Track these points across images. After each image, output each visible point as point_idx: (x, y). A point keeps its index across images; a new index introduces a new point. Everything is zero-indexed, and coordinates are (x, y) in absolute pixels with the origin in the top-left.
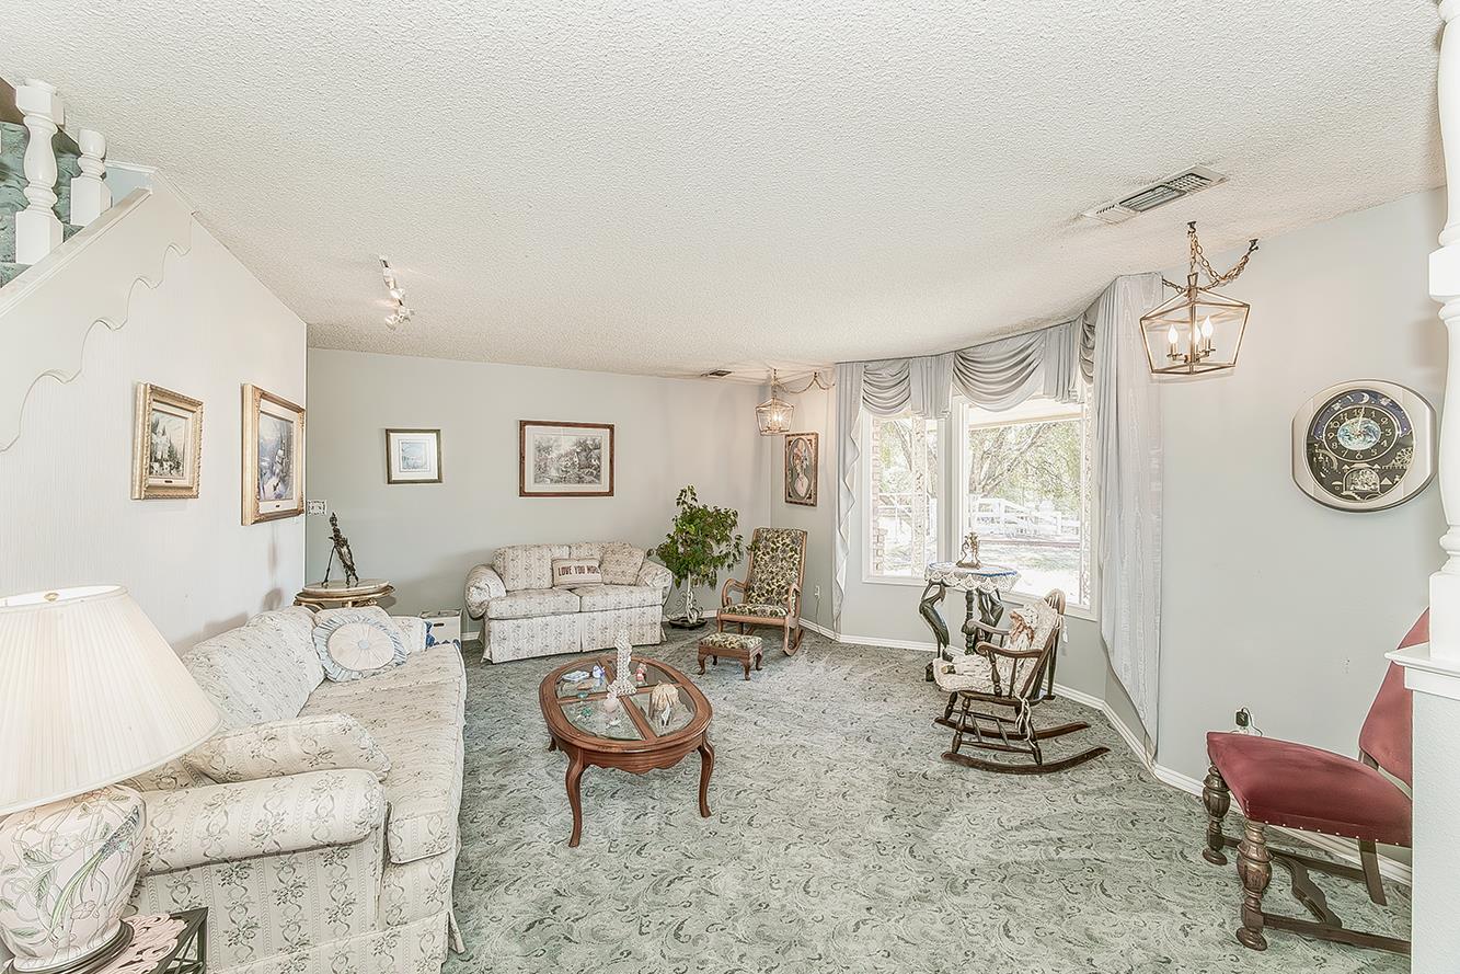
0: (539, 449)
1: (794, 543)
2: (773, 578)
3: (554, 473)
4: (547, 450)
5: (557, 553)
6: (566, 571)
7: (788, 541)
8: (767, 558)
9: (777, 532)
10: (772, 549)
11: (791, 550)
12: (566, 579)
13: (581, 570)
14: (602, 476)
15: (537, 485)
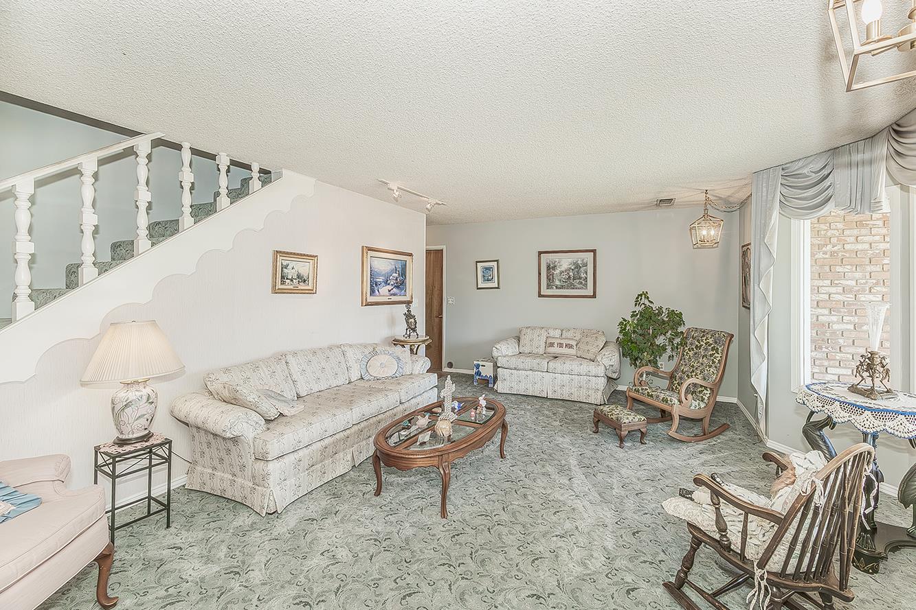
0: (548, 267)
1: (716, 343)
2: (693, 371)
3: (557, 283)
4: (554, 268)
5: (552, 333)
6: (552, 345)
7: (711, 341)
8: (691, 353)
9: (704, 332)
10: (697, 346)
11: (713, 349)
12: (551, 350)
13: (561, 345)
14: (588, 285)
15: (548, 290)
